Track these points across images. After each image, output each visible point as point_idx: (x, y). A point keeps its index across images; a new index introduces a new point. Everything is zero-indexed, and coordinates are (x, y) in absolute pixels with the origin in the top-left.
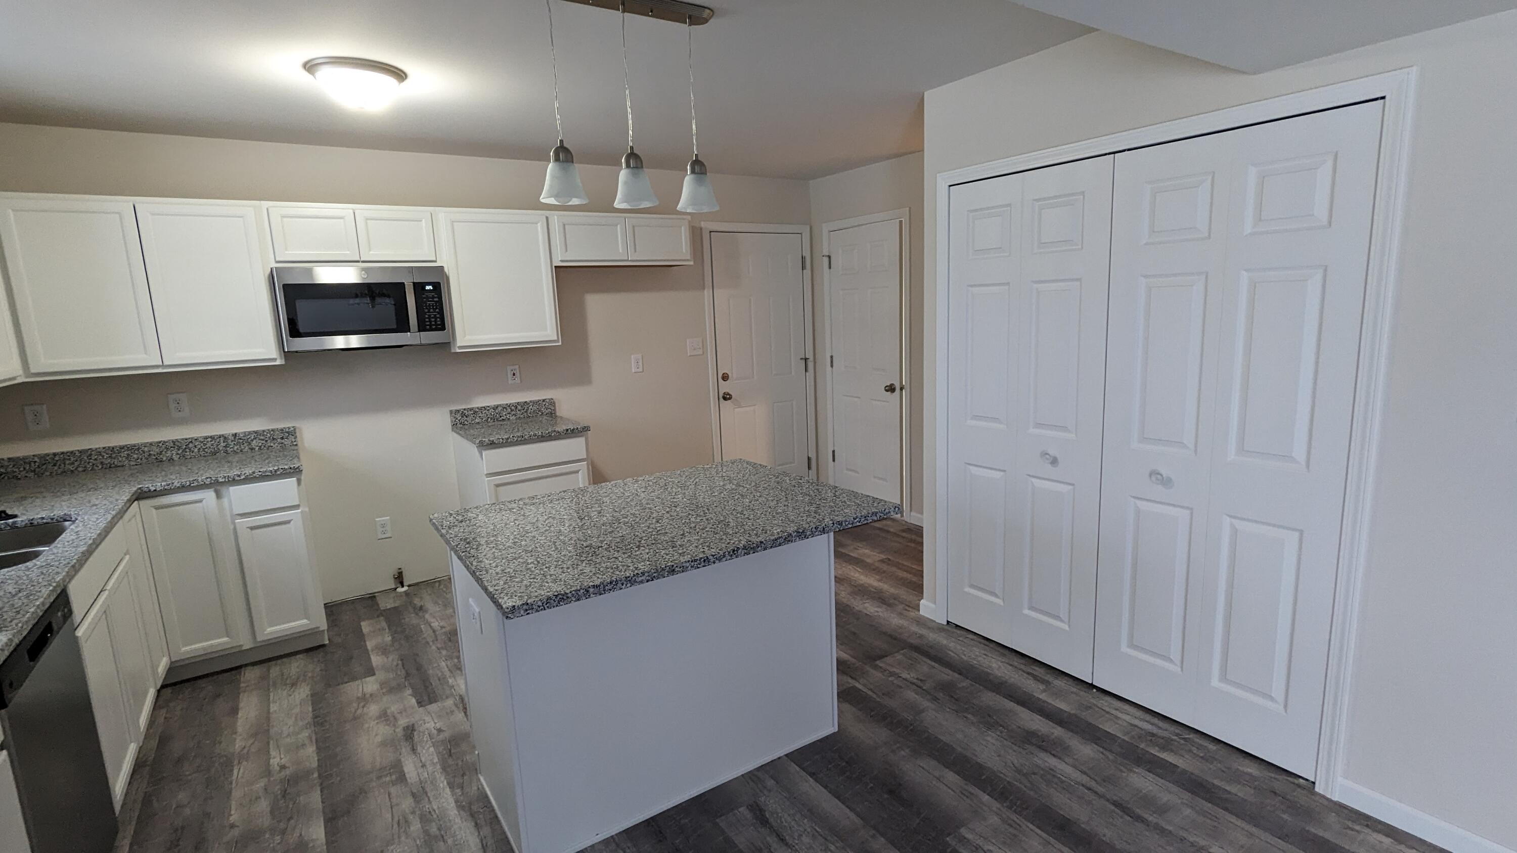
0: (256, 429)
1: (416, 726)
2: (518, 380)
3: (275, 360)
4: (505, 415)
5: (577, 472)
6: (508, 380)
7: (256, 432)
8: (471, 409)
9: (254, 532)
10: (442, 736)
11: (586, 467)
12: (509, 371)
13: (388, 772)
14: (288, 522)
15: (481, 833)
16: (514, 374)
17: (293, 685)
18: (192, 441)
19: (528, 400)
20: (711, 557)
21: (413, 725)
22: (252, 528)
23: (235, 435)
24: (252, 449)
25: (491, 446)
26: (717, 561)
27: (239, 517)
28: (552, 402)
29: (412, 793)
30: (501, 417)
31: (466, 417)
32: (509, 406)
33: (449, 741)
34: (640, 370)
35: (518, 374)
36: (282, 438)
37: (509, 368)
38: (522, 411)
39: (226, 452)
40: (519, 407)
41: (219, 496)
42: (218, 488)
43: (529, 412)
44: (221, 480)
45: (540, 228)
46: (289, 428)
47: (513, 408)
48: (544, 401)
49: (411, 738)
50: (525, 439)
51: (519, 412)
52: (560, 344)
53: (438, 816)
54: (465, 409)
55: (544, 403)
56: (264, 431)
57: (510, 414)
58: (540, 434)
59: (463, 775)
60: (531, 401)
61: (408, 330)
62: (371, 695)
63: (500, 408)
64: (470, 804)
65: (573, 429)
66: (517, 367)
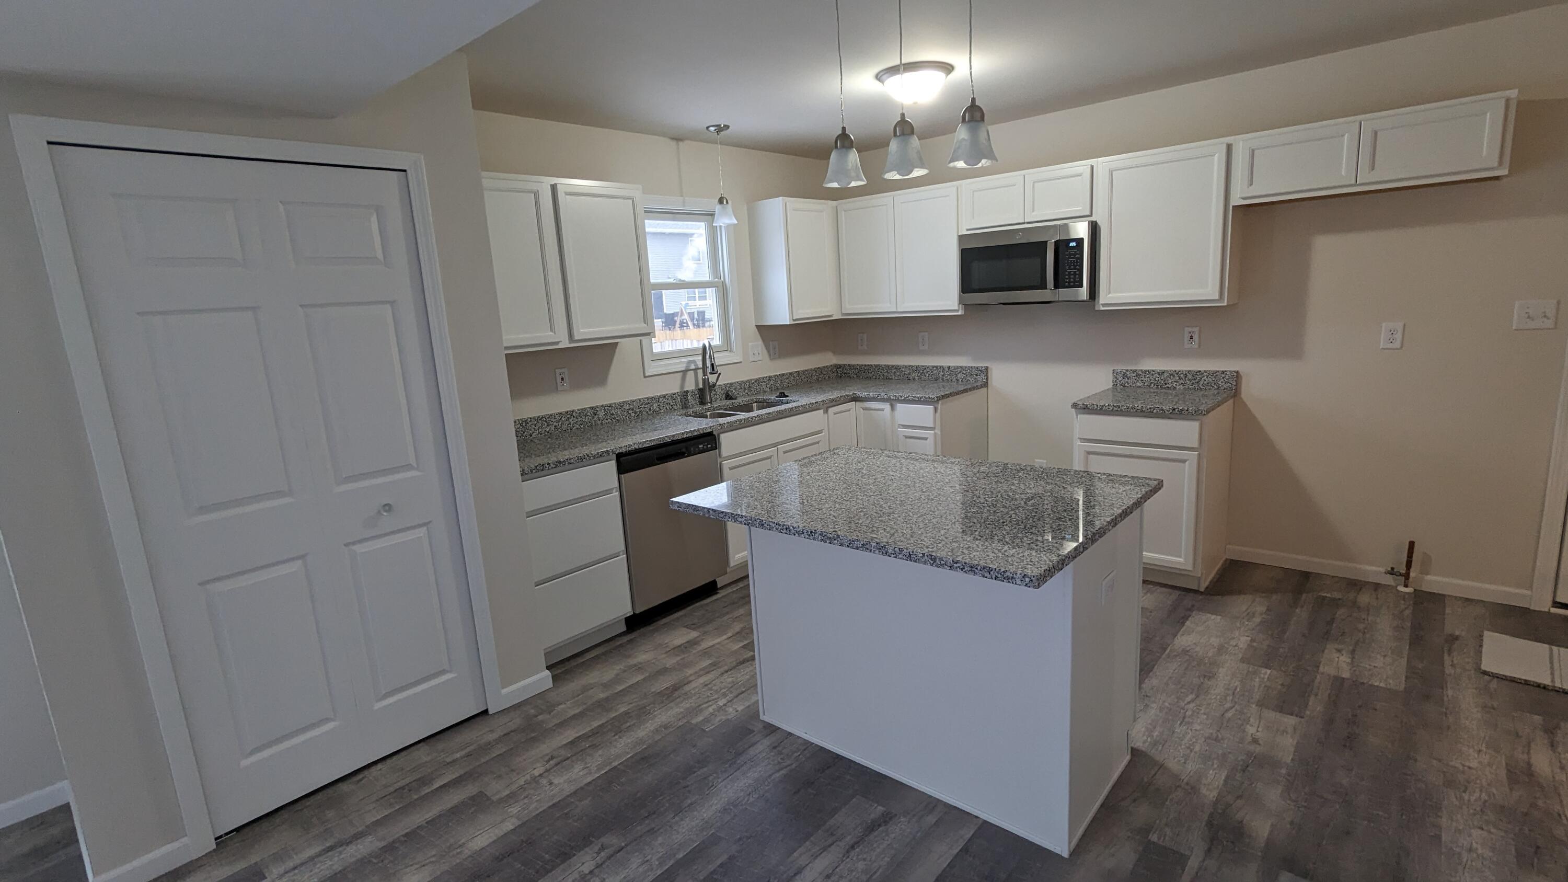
0: (961, 365)
2: (1195, 344)
3: (958, 311)
4: (1172, 383)
5: (1184, 461)
6: (1183, 343)
7: (961, 367)
8: (1134, 371)
9: (908, 440)
11: (1196, 458)
12: (1186, 333)
14: (926, 439)
16: (1191, 338)
19: (1202, 369)
22: (907, 437)
23: (949, 367)
24: (957, 380)
25: (1083, 411)
27: (901, 427)
28: (1237, 376)
30: (1166, 384)
31: (1128, 379)
32: (1177, 374)
34: (1397, 345)
35: (1196, 337)
36: (977, 375)
37: (1187, 330)
38: (1193, 381)
40: (1190, 376)
41: (893, 408)
42: (893, 403)
43: (1201, 383)
44: (892, 398)
45: (1217, 160)
46: (982, 367)
47: (1182, 375)
48: (1223, 372)
51: (1188, 382)
52: (1225, 304)
54: (1127, 370)
55: (1223, 376)
56: (966, 367)
57: (1177, 382)
60: (1205, 372)
63: (1166, 375)
66: (1196, 329)
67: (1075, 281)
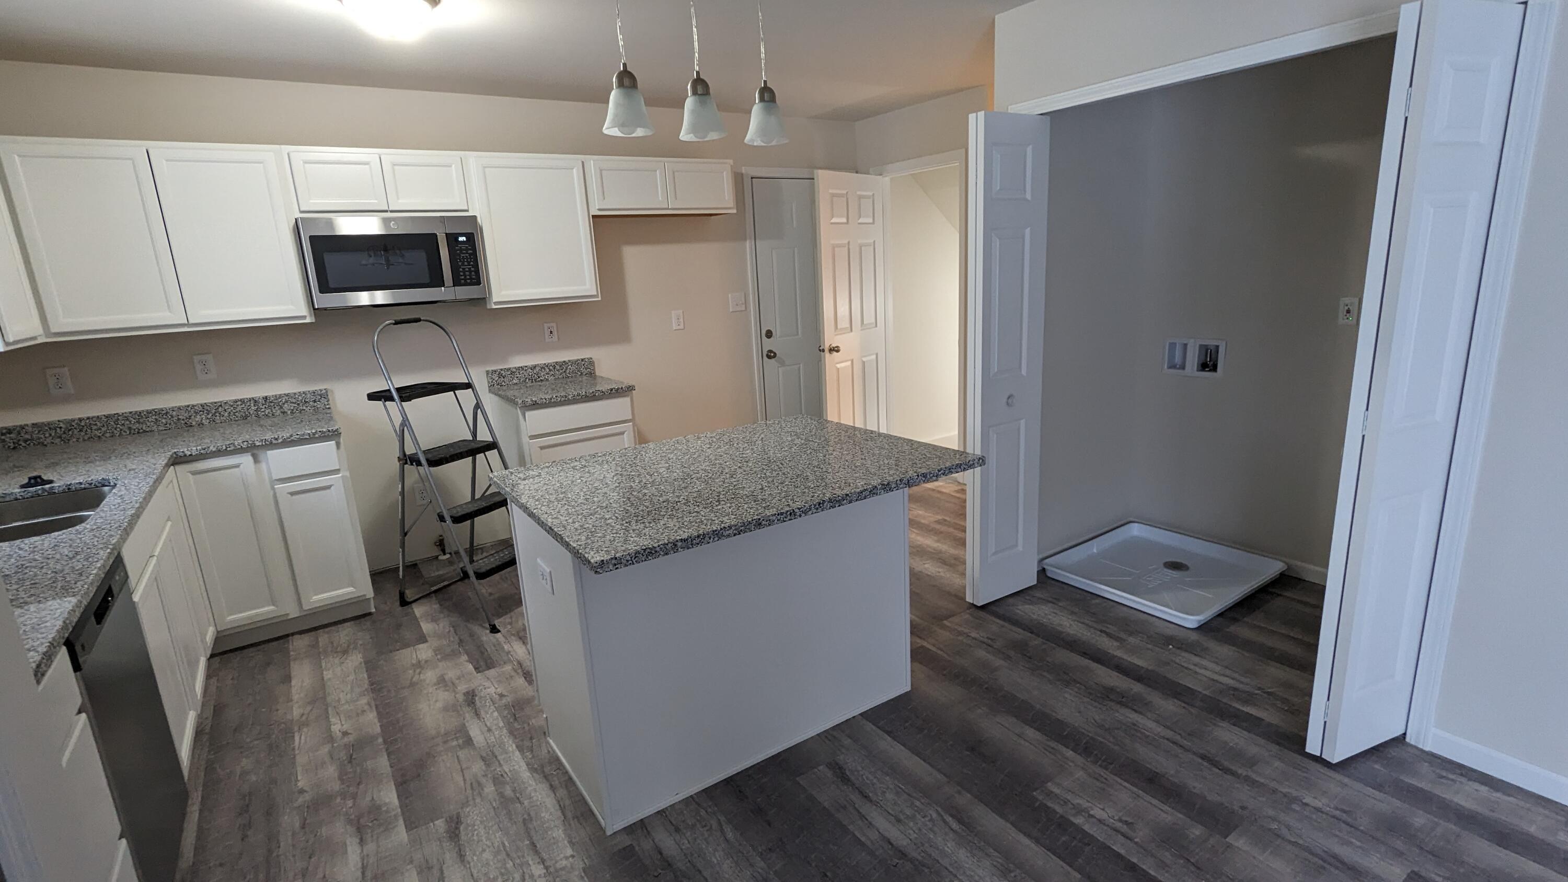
0: (287, 392)
1: (476, 691)
2: (555, 338)
3: (304, 317)
4: (544, 375)
5: (622, 433)
6: (545, 339)
7: (287, 395)
8: (509, 369)
9: (294, 497)
10: (504, 701)
11: (632, 429)
12: (546, 328)
13: (454, 737)
14: (329, 487)
15: (558, 795)
16: (551, 332)
17: (345, 652)
18: (220, 405)
19: (566, 359)
20: (797, 510)
21: (473, 691)
22: (292, 494)
23: (266, 398)
24: (284, 413)
25: (534, 407)
26: (803, 515)
27: (278, 483)
28: (591, 362)
29: (481, 757)
30: (539, 377)
31: (504, 378)
32: (547, 366)
33: (513, 706)
34: (682, 327)
35: (555, 333)
36: (315, 401)
37: (546, 325)
38: (561, 371)
39: (257, 416)
40: (558, 367)
41: (256, 460)
42: (255, 451)
43: (568, 371)
44: (258, 444)
45: (576, 173)
46: (321, 390)
47: (551, 368)
48: (582, 360)
49: (473, 703)
50: (569, 399)
51: (557, 372)
52: (600, 299)
53: (510, 779)
54: (501, 370)
55: (583, 363)
56: (295, 394)
57: (548, 374)
58: (584, 393)
59: (531, 739)
60: (569, 361)
61: (441, 283)
62: (426, 661)
63: (538, 369)
64: (542, 766)
65: (618, 389)
66: (554, 325)
67: (471, 279)
